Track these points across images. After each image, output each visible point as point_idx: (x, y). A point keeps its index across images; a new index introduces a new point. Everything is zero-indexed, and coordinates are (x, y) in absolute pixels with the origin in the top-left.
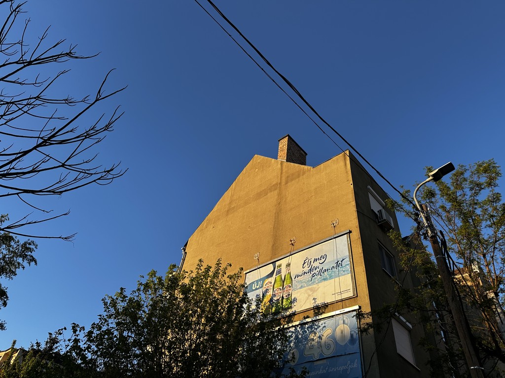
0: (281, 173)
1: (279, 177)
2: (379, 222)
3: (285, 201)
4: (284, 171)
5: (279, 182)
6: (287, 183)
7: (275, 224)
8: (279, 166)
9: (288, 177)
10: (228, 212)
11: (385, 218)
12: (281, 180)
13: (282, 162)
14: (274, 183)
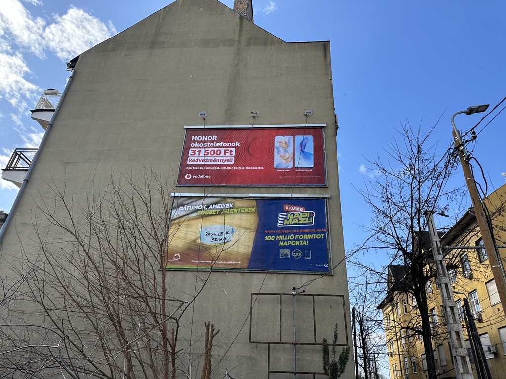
1: (237, 34)
3: (245, 66)
4: (244, 29)
5: (237, 39)
6: (248, 45)
7: (230, 87)
8: (237, 20)
9: (250, 38)
10: (153, 45)
12: (239, 37)
13: (241, 18)
14: (229, 37)
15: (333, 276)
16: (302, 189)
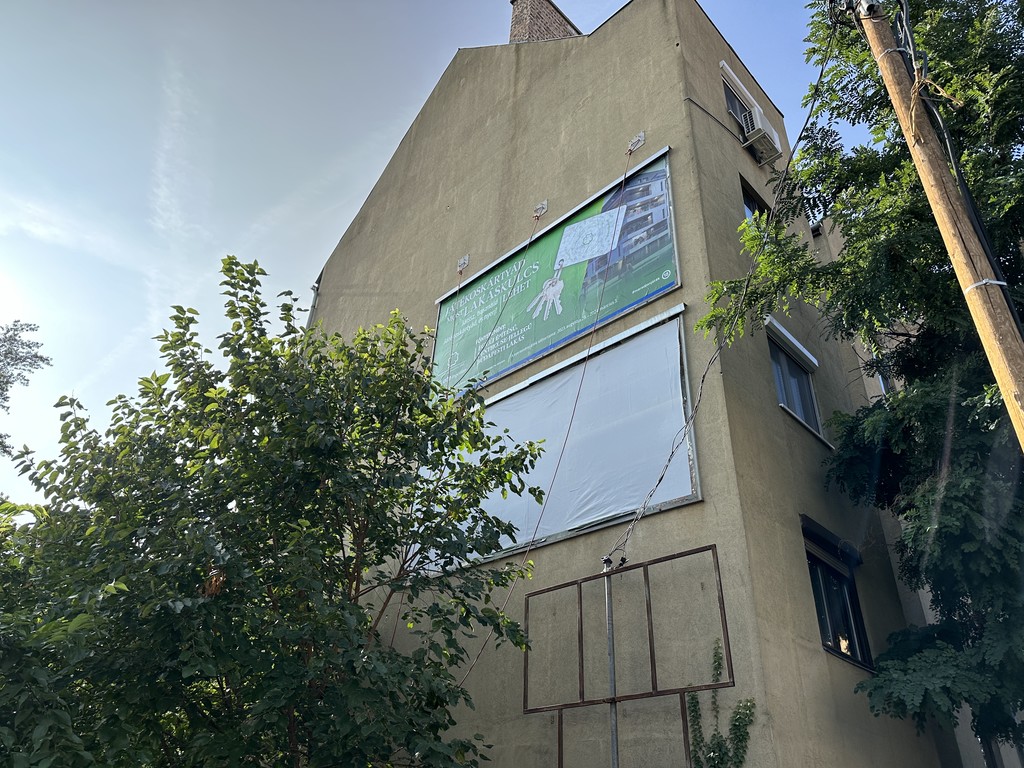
0: (517, 71)
1: (513, 79)
2: (746, 140)
3: (525, 129)
4: (523, 64)
5: (512, 91)
6: (529, 87)
7: (502, 186)
8: (512, 57)
9: (532, 74)
10: (403, 189)
11: (758, 124)
12: (515, 85)
13: (519, 46)
14: (501, 97)
15: (702, 501)
16: (630, 317)
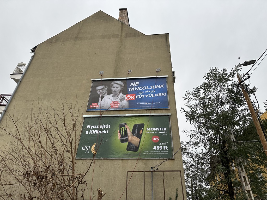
0: (122, 30)
1: (120, 31)
4: (124, 29)
5: (120, 34)
6: (126, 37)
7: (116, 58)
13: (122, 24)
14: (116, 34)
15: (174, 159)
16: (156, 110)
